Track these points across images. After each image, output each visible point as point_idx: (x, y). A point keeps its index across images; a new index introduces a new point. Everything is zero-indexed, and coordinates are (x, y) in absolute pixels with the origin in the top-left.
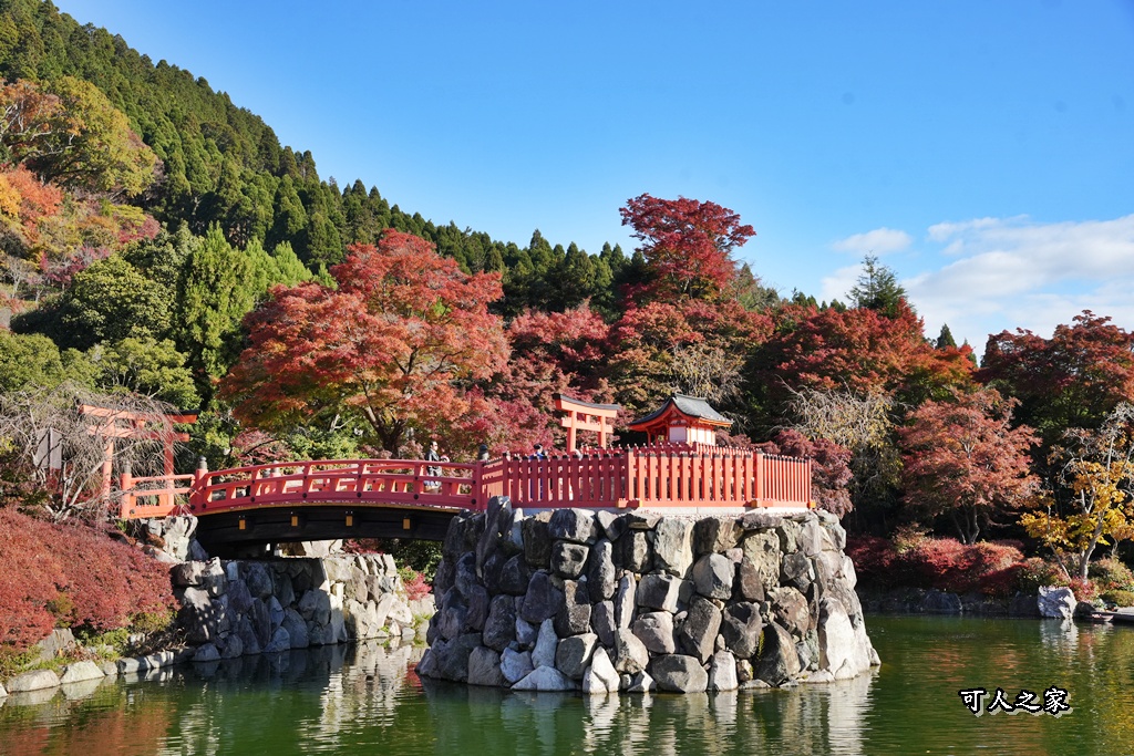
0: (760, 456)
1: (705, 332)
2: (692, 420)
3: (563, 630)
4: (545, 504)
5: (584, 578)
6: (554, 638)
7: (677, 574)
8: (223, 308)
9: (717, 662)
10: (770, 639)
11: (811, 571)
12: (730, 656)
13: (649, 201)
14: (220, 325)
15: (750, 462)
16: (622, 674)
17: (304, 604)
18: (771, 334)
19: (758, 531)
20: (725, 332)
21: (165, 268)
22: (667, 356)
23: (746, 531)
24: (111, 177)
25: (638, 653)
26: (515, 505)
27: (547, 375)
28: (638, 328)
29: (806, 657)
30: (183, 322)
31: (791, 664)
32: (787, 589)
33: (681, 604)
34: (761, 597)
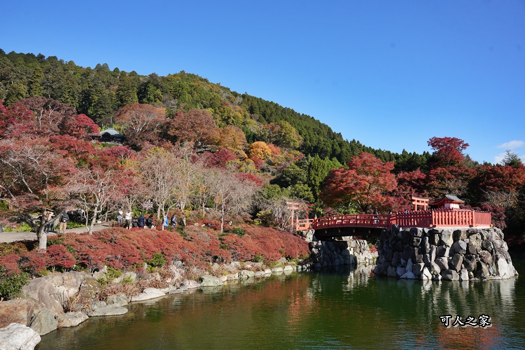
0: (474, 211)
1: (455, 175)
2: (452, 201)
3: (415, 262)
4: (408, 226)
5: (420, 247)
6: (412, 264)
7: (449, 246)
8: (320, 175)
9: (462, 272)
10: (479, 266)
11: (492, 246)
12: (466, 270)
13: (436, 139)
14: (319, 180)
15: (470, 213)
16: (432, 275)
17: (343, 253)
18: (476, 175)
19: (474, 234)
20: (461, 175)
21: (305, 166)
22: (444, 183)
23: (469, 234)
24: (292, 144)
25: (437, 269)
26: (400, 226)
27: (408, 189)
28: (435, 175)
29: (491, 272)
30: (310, 179)
31: (486, 273)
32: (484, 251)
33: (450, 255)
34: (475, 253)
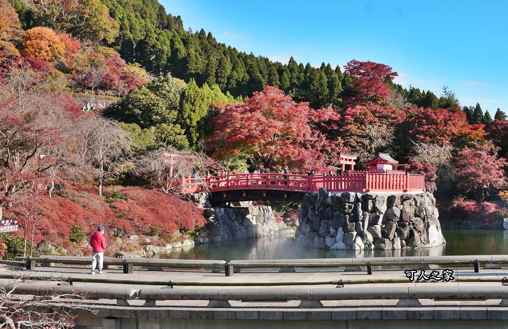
0: (408, 175)
2: (385, 162)
3: (346, 230)
4: (338, 190)
5: (352, 214)
6: (343, 233)
7: (382, 213)
9: (395, 241)
10: (411, 233)
11: (424, 212)
12: (399, 239)
15: (405, 176)
16: (365, 244)
19: (408, 199)
23: (403, 199)
25: (370, 238)
26: (328, 191)
29: (422, 240)
31: (418, 241)
32: (417, 218)
33: (383, 223)
34: (409, 221)
